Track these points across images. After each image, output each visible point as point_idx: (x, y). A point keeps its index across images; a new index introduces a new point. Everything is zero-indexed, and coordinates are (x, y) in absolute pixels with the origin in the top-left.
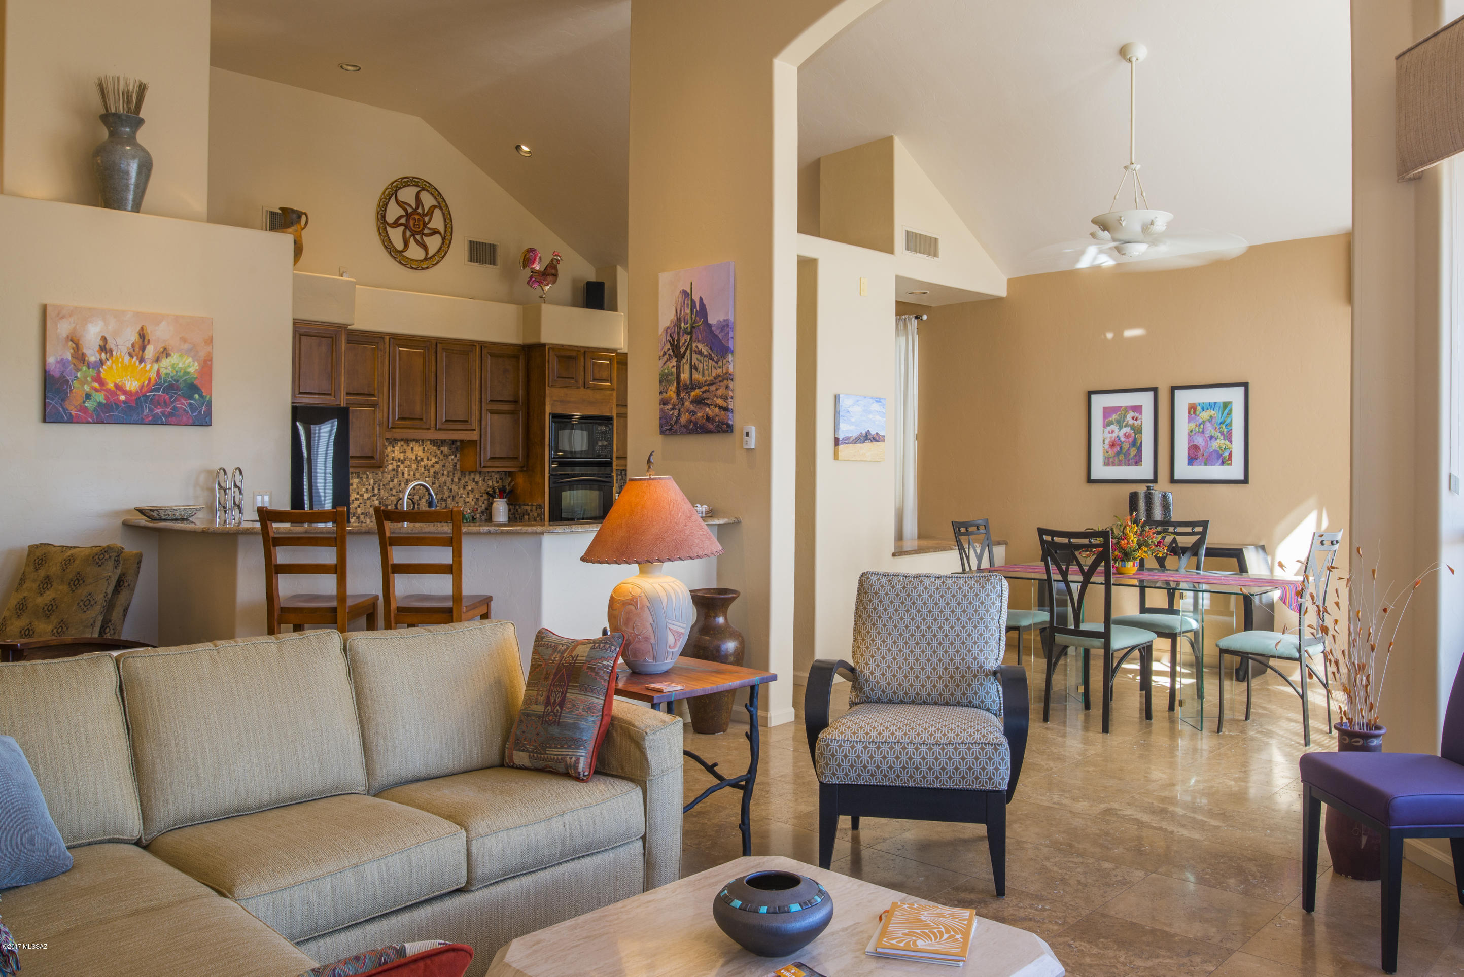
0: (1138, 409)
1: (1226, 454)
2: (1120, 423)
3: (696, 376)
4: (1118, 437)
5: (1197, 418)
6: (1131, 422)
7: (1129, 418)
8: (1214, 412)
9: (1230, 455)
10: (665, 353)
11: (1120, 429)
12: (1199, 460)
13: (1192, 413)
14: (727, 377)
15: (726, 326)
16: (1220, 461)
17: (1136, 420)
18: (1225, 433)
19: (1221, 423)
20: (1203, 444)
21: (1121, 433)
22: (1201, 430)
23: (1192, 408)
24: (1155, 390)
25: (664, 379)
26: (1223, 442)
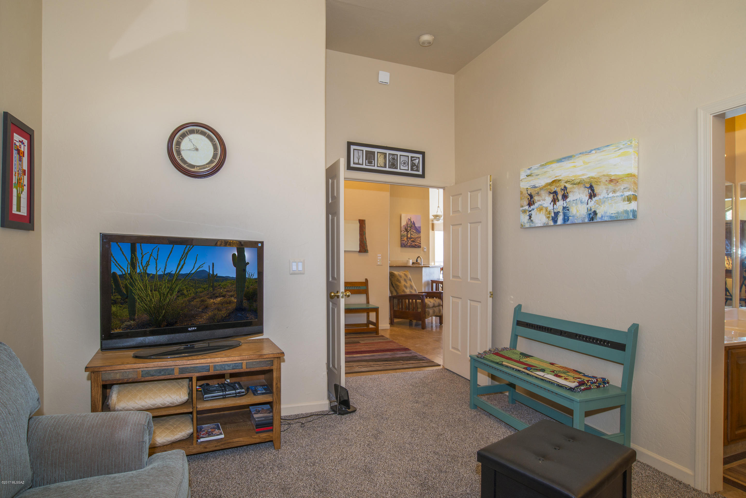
3: (412, 236)
10: (403, 230)
14: (420, 237)
15: (420, 227)
25: (401, 236)
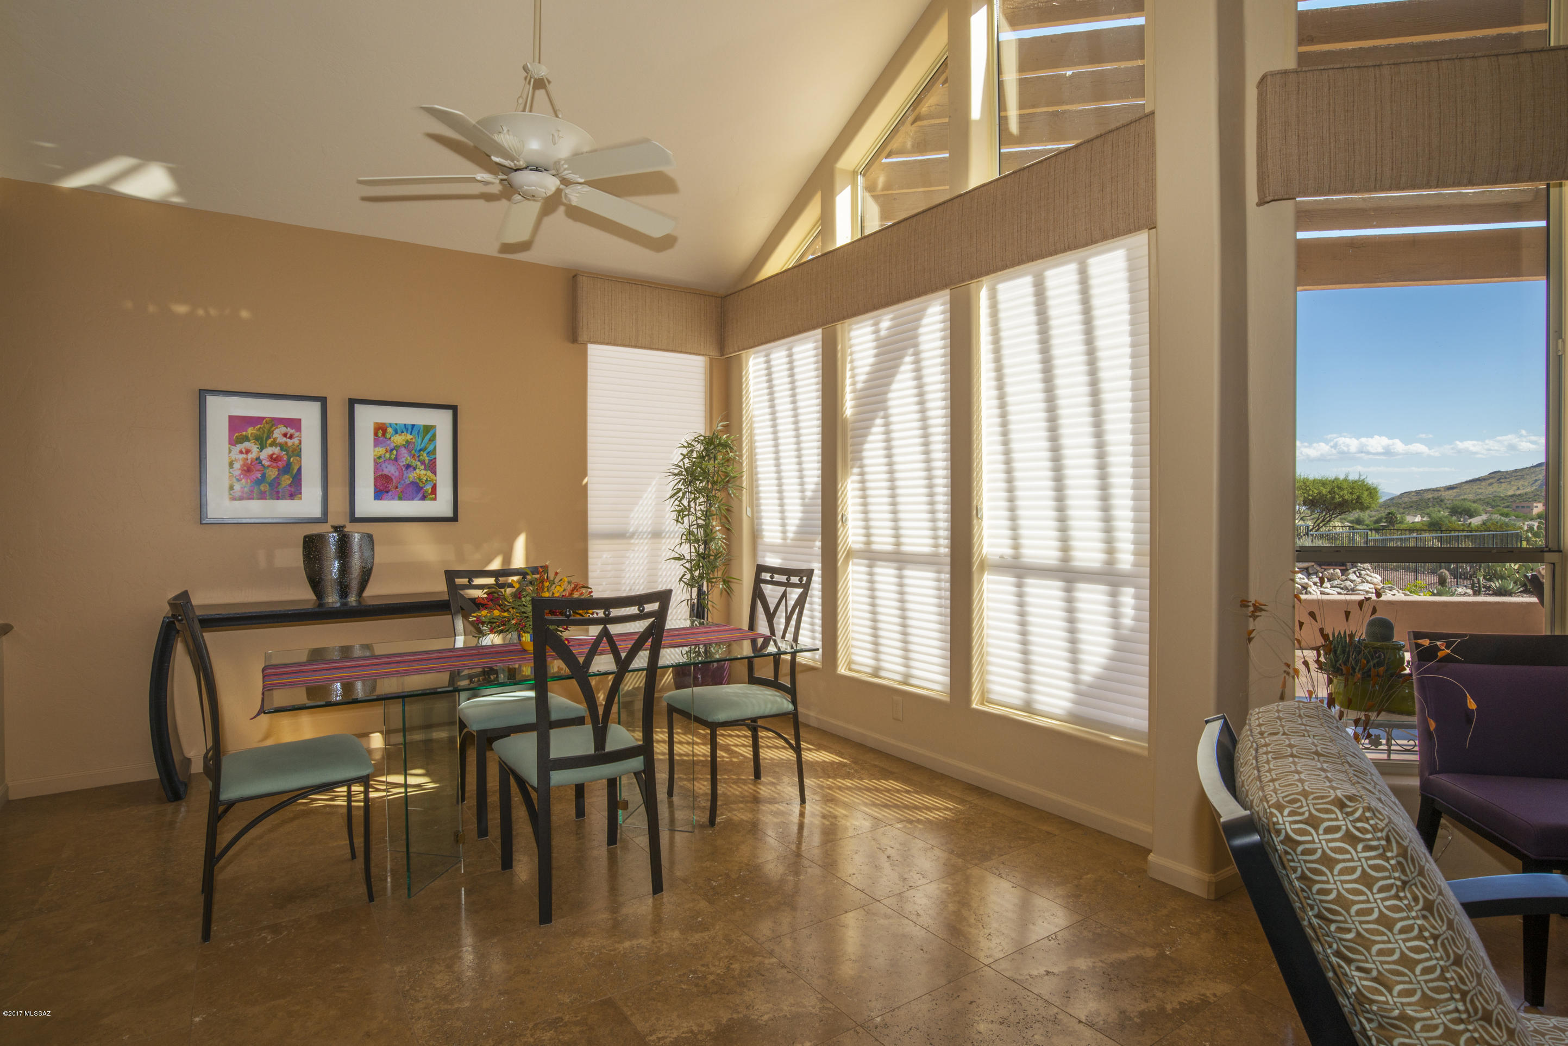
0: (295, 424)
1: (428, 488)
2: (262, 442)
4: (258, 458)
5: (388, 442)
6: (282, 440)
7: (278, 433)
8: (411, 437)
9: (434, 488)
11: (262, 449)
12: (390, 494)
13: (380, 434)
16: (420, 495)
17: (291, 437)
18: (427, 462)
19: (420, 450)
20: (397, 474)
21: (264, 454)
22: (393, 457)
23: (381, 431)
24: (323, 401)
26: (423, 472)
